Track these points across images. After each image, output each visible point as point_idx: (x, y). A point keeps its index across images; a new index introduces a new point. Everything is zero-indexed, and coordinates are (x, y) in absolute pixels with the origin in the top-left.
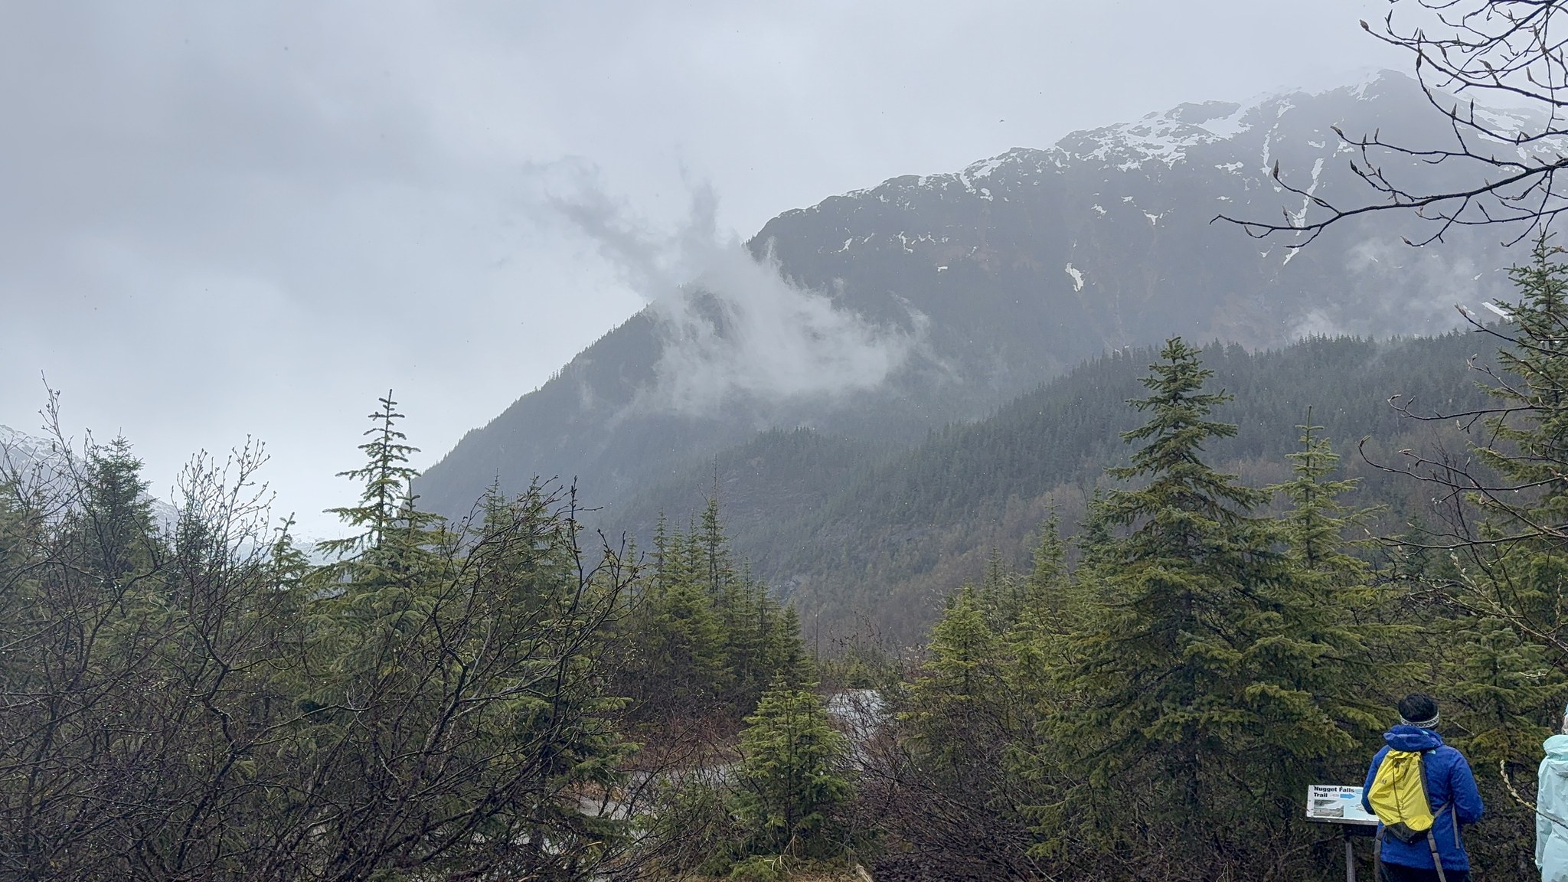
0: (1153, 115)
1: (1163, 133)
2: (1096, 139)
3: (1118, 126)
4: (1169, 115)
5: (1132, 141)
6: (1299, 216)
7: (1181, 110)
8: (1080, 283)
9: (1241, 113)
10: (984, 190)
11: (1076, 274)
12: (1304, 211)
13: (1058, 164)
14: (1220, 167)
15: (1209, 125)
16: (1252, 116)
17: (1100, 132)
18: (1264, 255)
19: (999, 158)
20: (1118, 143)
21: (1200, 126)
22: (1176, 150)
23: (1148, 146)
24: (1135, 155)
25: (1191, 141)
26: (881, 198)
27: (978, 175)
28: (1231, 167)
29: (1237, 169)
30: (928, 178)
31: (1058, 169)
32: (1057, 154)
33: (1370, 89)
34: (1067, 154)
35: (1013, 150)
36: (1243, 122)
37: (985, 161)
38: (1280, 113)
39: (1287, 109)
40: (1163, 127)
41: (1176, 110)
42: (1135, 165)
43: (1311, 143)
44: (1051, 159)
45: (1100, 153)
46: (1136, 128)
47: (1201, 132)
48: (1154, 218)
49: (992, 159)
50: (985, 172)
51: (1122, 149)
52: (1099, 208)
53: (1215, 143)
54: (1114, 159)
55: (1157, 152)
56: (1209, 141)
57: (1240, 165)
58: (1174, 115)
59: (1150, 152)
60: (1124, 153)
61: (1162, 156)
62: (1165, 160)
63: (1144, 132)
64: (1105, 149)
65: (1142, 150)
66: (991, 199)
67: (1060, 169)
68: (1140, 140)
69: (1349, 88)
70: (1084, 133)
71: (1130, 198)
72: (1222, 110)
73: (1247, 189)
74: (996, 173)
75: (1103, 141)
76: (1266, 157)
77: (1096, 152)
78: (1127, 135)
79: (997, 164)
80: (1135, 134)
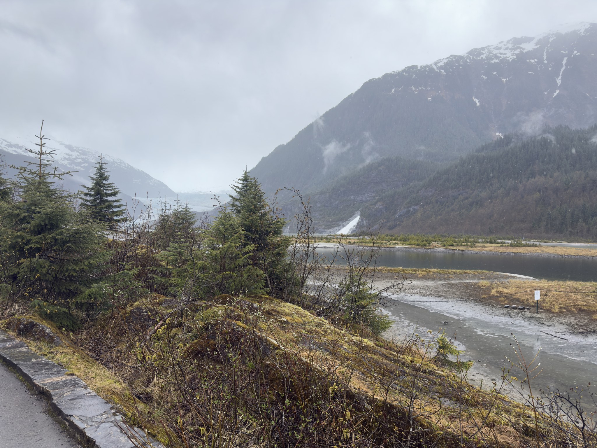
0: (502, 42)
1: (506, 49)
2: (482, 51)
3: (489, 46)
4: (508, 42)
5: (495, 52)
6: (558, 79)
7: (513, 40)
8: (478, 104)
9: (535, 41)
10: (442, 70)
11: (477, 101)
12: (560, 77)
13: (468, 60)
14: (528, 61)
15: (523, 46)
16: (539, 42)
17: (483, 49)
18: (546, 93)
19: (446, 58)
20: (490, 53)
21: (520, 46)
22: (512, 55)
23: (501, 54)
24: (497, 57)
25: (517, 52)
26: (404, 73)
27: (439, 65)
28: (532, 61)
29: (535, 62)
30: (421, 66)
31: (468, 62)
32: (467, 57)
33: (586, 31)
34: (471, 57)
35: (451, 56)
36: (536, 44)
37: (441, 60)
38: (551, 40)
39: (553, 39)
40: (506, 46)
41: (511, 40)
42: (497, 61)
43: (563, 52)
44: (465, 59)
45: (483, 57)
46: (496, 47)
47: (521, 48)
48: (504, 80)
49: (443, 59)
50: (441, 64)
51: (492, 55)
52: (484, 77)
53: (527, 52)
54: (489, 58)
55: (505, 56)
56: (524, 51)
57: (536, 60)
58: (510, 42)
59: (502, 56)
60: (493, 56)
61: (507, 57)
62: (508, 59)
63: (499, 48)
64: (485, 55)
65: (499, 55)
66: (445, 74)
67: (470, 62)
68: (498, 51)
69: (577, 30)
70: (477, 49)
71: (496, 73)
72: (528, 40)
73: (539, 69)
74: (446, 64)
75: (484, 52)
76: (545, 57)
77: (482, 56)
78: (493, 50)
79: (446, 61)
80: (496, 49)
